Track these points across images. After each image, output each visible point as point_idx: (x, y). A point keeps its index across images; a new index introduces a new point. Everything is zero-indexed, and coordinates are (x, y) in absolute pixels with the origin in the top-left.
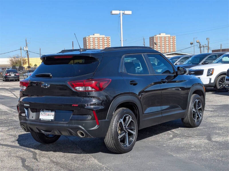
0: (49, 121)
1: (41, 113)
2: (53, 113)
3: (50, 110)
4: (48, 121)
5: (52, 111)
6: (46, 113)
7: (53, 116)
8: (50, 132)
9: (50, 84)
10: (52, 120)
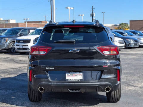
0: (79, 81)
1: (67, 74)
2: (81, 74)
3: (78, 71)
4: (77, 81)
5: (80, 72)
6: (73, 74)
7: (82, 77)
8: (78, 90)
9: (80, 49)
10: (81, 80)
